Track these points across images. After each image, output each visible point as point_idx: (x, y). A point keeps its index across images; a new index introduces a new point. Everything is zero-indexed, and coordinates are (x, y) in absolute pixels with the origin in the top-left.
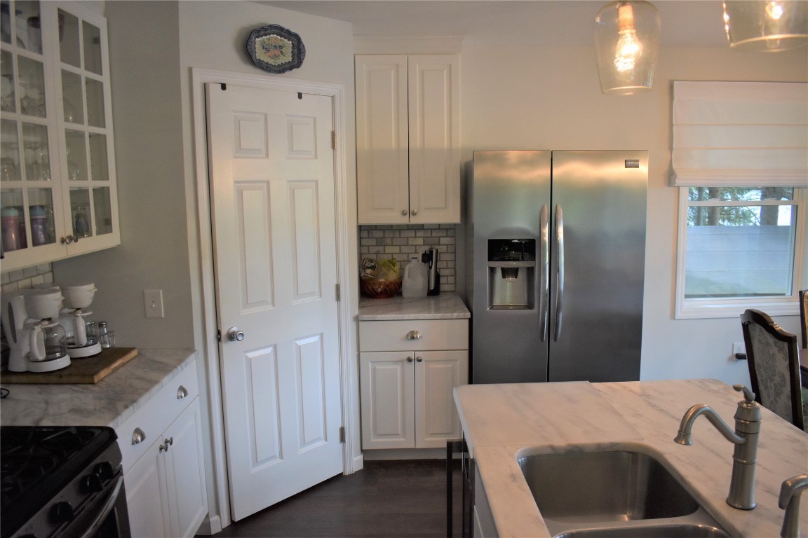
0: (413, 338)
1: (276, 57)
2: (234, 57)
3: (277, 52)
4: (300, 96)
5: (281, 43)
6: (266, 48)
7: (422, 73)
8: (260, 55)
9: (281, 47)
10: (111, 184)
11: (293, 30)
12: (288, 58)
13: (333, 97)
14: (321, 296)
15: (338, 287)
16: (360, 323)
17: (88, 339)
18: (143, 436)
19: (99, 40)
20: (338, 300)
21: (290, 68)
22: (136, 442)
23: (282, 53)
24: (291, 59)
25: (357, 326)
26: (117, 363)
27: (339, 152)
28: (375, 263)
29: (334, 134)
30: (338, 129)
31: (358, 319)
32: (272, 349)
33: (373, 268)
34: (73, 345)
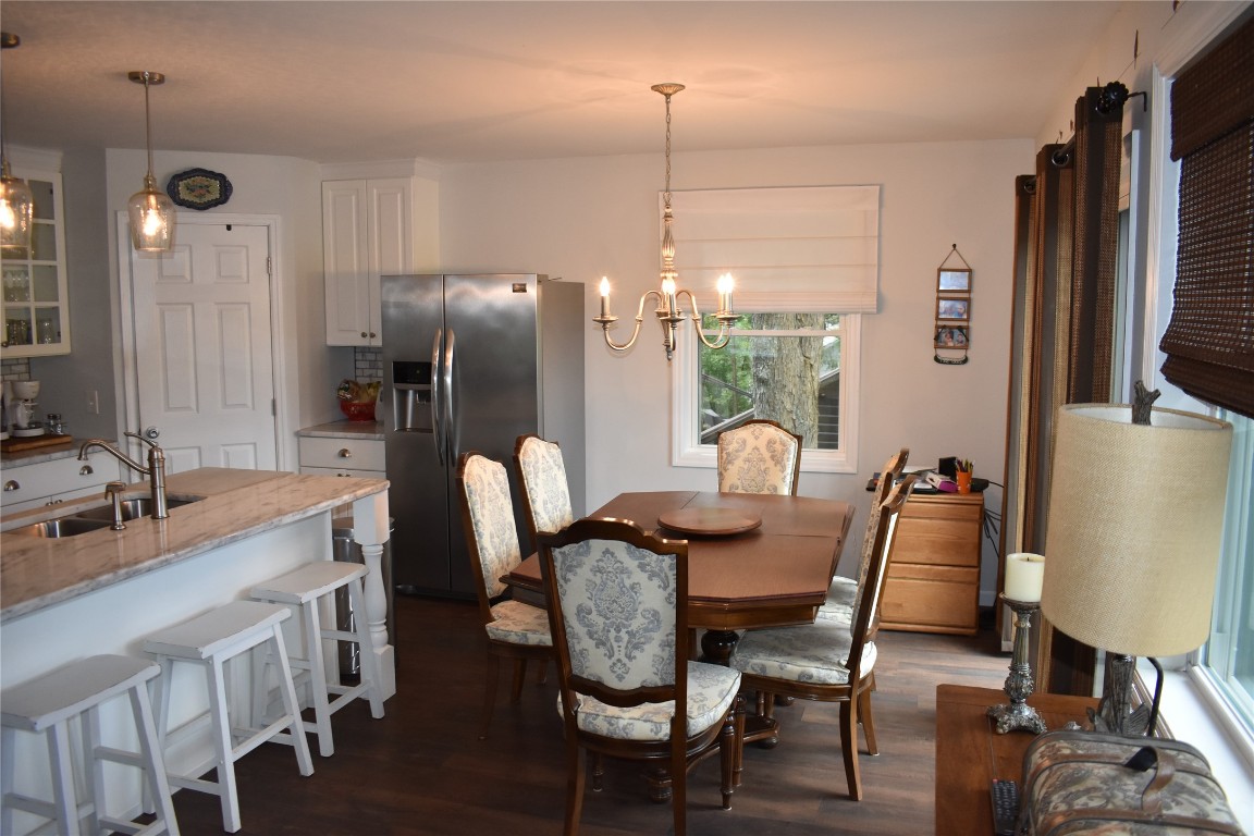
0: (344, 456)
1: (201, 196)
3: (202, 192)
4: (229, 228)
5: (206, 183)
6: (190, 189)
7: (379, 196)
8: (184, 194)
9: (207, 187)
10: (63, 303)
11: (217, 171)
12: (215, 195)
13: (268, 227)
14: (254, 409)
15: (274, 402)
16: (301, 439)
17: (30, 424)
18: (16, 487)
19: (52, 192)
20: (274, 413)
21: (216, 205)
22: (6, 490)
23: (208, 192)
24: (218, 196)
25: (299, 441)
26: (42, 443)
27: (274, 277)
28: (351, 385)
29: (269, 261)
30: (273, 256)
31: (298, 435)
32: (196, 450)
33: (346, 389)
34: (17, 427)
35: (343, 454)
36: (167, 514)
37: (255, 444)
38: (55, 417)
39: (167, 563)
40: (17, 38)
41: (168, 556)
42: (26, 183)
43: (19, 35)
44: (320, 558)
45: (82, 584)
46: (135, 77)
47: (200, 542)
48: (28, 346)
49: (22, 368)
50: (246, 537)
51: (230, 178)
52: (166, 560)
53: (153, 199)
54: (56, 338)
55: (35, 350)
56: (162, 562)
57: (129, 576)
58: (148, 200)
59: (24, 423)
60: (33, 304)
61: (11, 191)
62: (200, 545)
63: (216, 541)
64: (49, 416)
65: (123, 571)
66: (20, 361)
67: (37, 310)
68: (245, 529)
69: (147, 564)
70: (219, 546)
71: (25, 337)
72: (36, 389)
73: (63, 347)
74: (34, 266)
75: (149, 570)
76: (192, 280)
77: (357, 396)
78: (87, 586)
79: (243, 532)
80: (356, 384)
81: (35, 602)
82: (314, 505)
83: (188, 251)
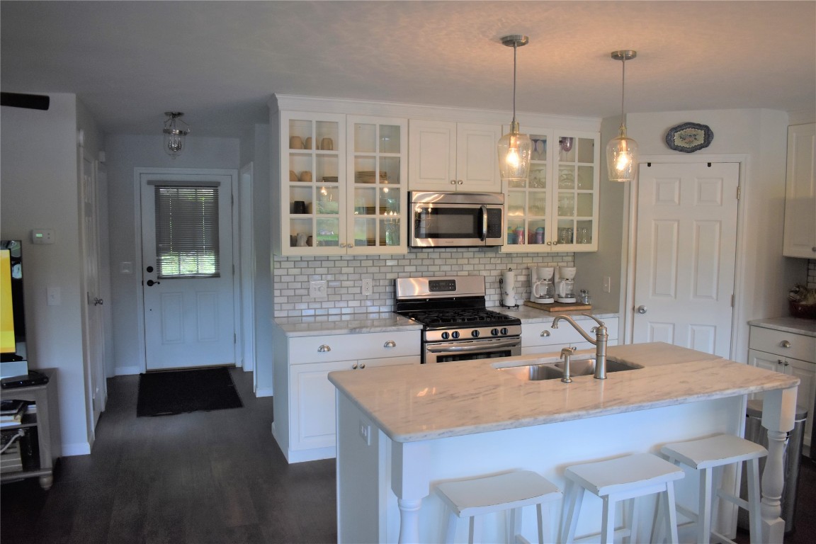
1: (690, 142)
2: (661, 146)
3: (692, 139)
4: (709, 165)
5: (695, 133)
6: (682, 138)
8: (678, 142)
9: (695, 135)
10: (595, 218)
11: (702, 123)
12: (701, 141)
13: (740, 163)
14: (717, 300)
15: (733, 297)
16: (752, 327)
17: (567, 294)
18: (548, 335)
19: (593, 145)
20: (733, 305)
21: (700, 149)
22: (543, 336)
23: (696, 139)
24: (703, 142)
25: (750, 328)
26: (572, 308)
27: (742, 200)
28: (801, 289)
29: (738, 189)
30: (742, 184)
31: (749, 324)
32: (672, 326)
33: (796, 292)
34: (559, 296)
35: (784, 344)
36: (606, 376)
37: (715, 327)
38: (584, 292)
39: (579, 417)
40: (527, 38)
41: (580, 413)
42: (528, 136)
43: (529, 37)
44: (732, 432)
45: (509, 422)
46: (615, 56)
47: (611, 406)
48: (571, 245)
49: (570, 259)
50: (651, 407)
51: (712, 128)
52: (579, 415)
53: (624, 143)
54: (589, 241)
55: (575, 247)
56: (575, 416)
57: (545, 422)
58: (620, 144)
59: (563, 295)
60: (576, 218)
61: (518, 143)
62: (609, 409)
63: (623, 408)
64: (581, 291)
65: (541, 418)
66: (569, 254)
67: (578, 222)
68: (650, 401)
69: (562, 416)
70: (626, 411)
71: (570, 240)
72: (574, 273)
73: (592, 247)
74: (578, 194)
75: (563, 420)
76: (679, 204)
77: (805, 298)
78: (512, 424)
79: (650, 403)
80: (806, 289)
81: (471, 428)
82: (721, 390)
83: (678, 182)
